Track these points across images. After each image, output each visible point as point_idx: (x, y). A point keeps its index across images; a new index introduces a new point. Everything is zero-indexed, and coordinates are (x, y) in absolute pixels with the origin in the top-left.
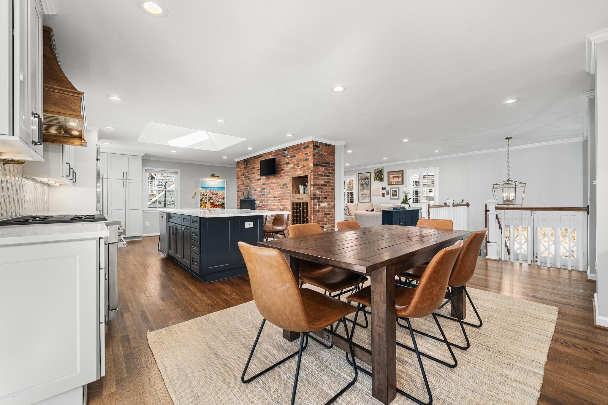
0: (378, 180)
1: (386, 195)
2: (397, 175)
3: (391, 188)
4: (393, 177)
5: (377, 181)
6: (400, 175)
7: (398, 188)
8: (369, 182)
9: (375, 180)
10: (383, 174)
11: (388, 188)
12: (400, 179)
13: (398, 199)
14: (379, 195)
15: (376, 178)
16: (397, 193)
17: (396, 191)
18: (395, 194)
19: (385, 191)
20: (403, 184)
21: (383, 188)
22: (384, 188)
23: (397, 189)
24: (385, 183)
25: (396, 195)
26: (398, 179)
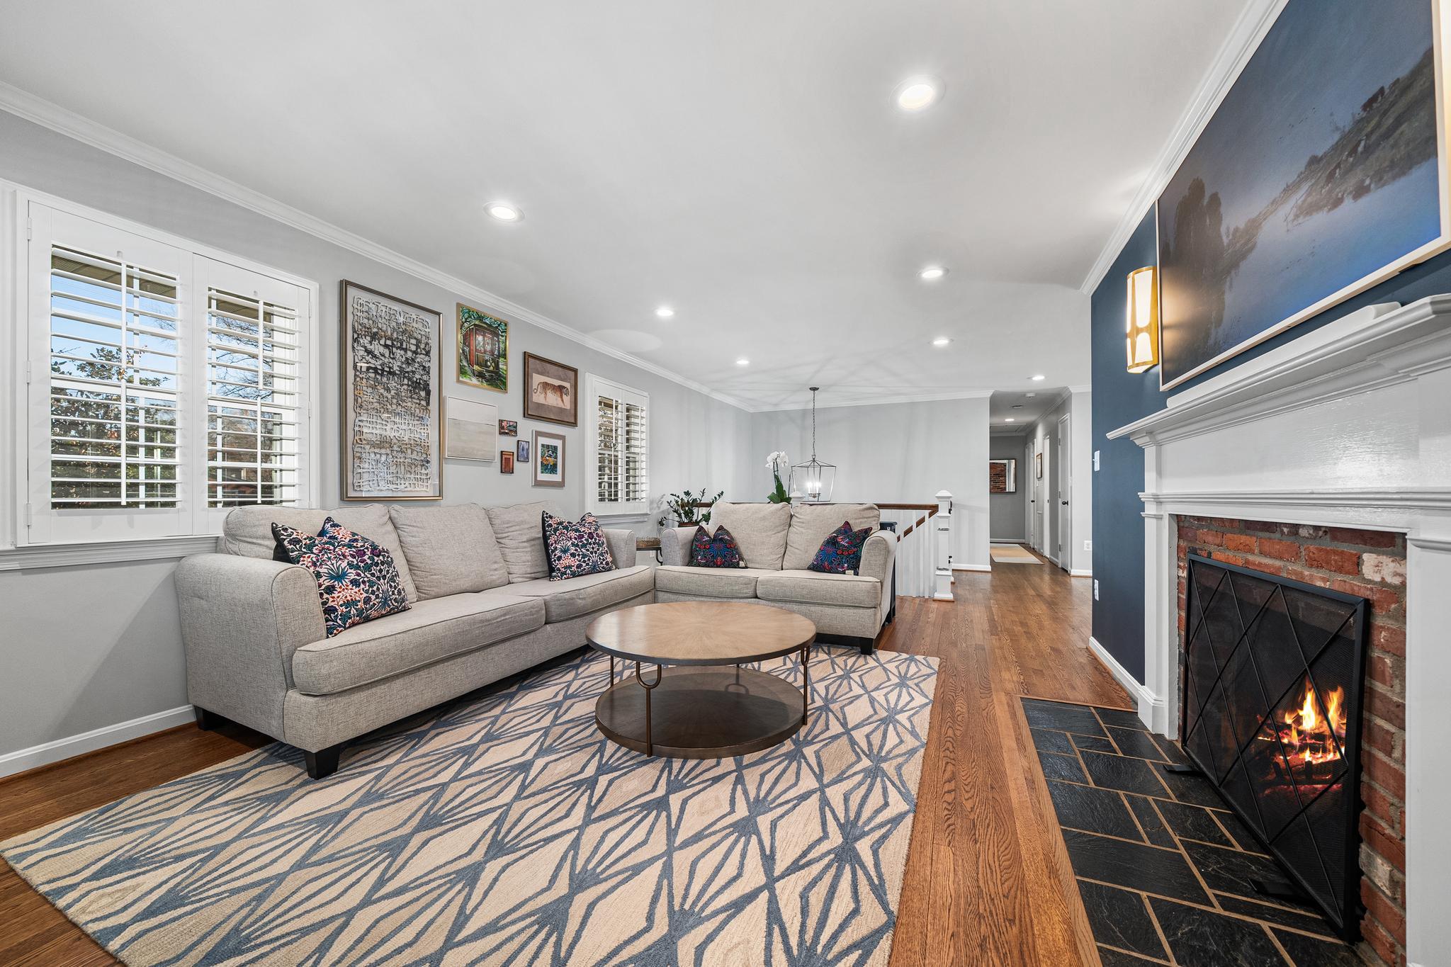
0: (480, 375)
1: (517, 465)
2: (557, 383)
3: (538, 434)
4: (546, 386)
5: (474, 381)
6: (567, 385)
7: (563, 438)
8: (426, 370)
9: (462, 371)
10: (505, 356)
11: (527, 429)
12: (567, 402)
13: (561, 485)
14: (487, 462)
15: (470, 364)
16: (556, 458)
17: (555, 448)
18: (551, 460)
19: (509, 444)
20: (574, 424)
21: (501, 427)
22: (507, 429)
23: (558, 443)
24: (509, 404)
25: (553, 469)
26: (560, 399)
